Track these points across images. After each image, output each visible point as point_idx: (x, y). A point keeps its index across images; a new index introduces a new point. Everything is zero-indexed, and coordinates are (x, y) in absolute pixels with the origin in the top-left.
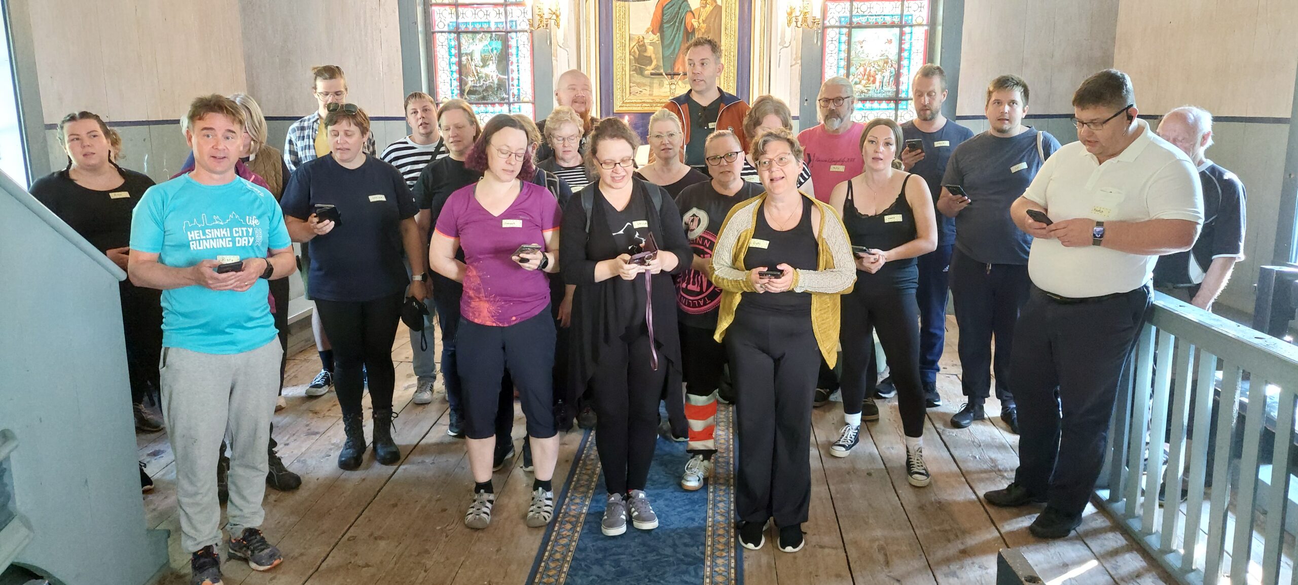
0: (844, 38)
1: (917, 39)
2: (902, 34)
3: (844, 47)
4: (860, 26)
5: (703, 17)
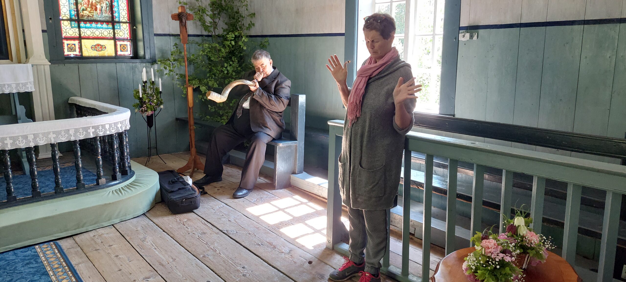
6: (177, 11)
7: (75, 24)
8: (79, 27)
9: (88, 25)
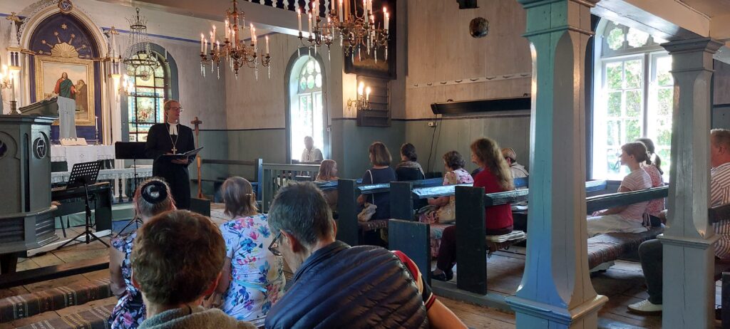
0: (134, 100)
1: (161, 103)
2: (155, 100)
3: (134, 104)
4: (140, 96)
5: (79, 88)
6: (194, 119)
7: (134, 125)
8: (137, 127)
9: (142, 125)
